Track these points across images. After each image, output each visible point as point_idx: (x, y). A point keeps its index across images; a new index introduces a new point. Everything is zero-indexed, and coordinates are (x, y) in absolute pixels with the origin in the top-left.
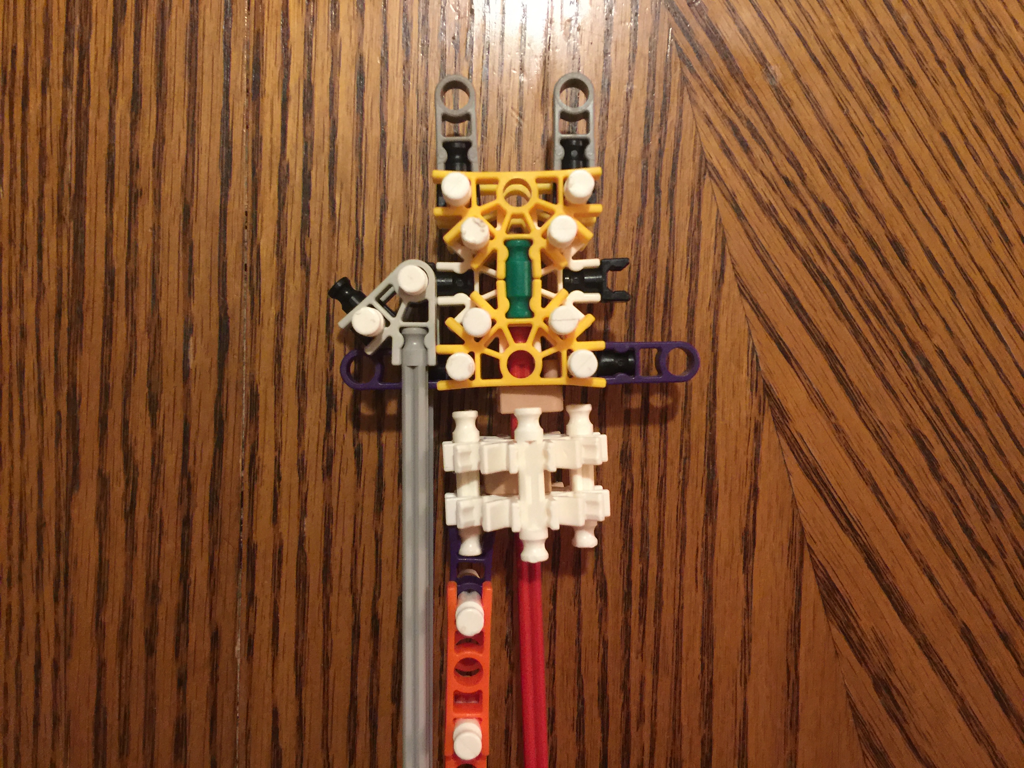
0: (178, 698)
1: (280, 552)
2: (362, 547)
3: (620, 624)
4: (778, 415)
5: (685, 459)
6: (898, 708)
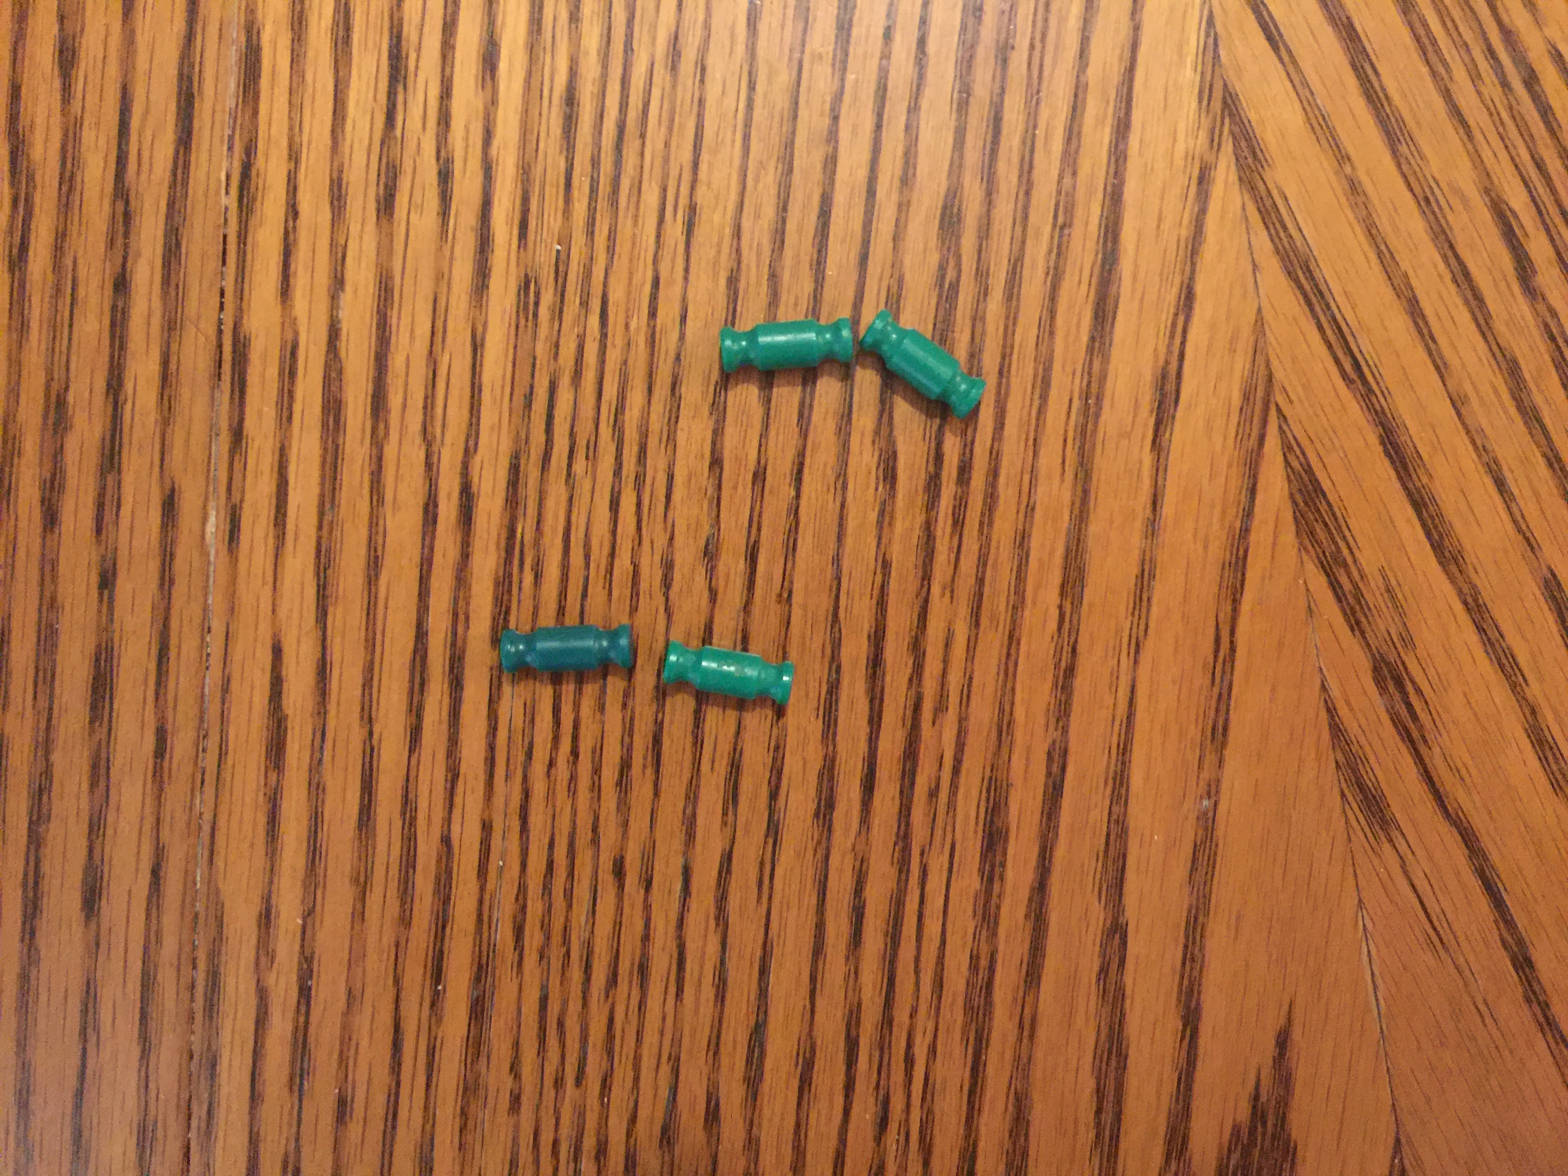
0: (99, 611)
1: (294, 354)
2: (446, 357)
3: (917, 532)
4: (1246, 153)
5: (1062, 228)
6: (1415, 717)
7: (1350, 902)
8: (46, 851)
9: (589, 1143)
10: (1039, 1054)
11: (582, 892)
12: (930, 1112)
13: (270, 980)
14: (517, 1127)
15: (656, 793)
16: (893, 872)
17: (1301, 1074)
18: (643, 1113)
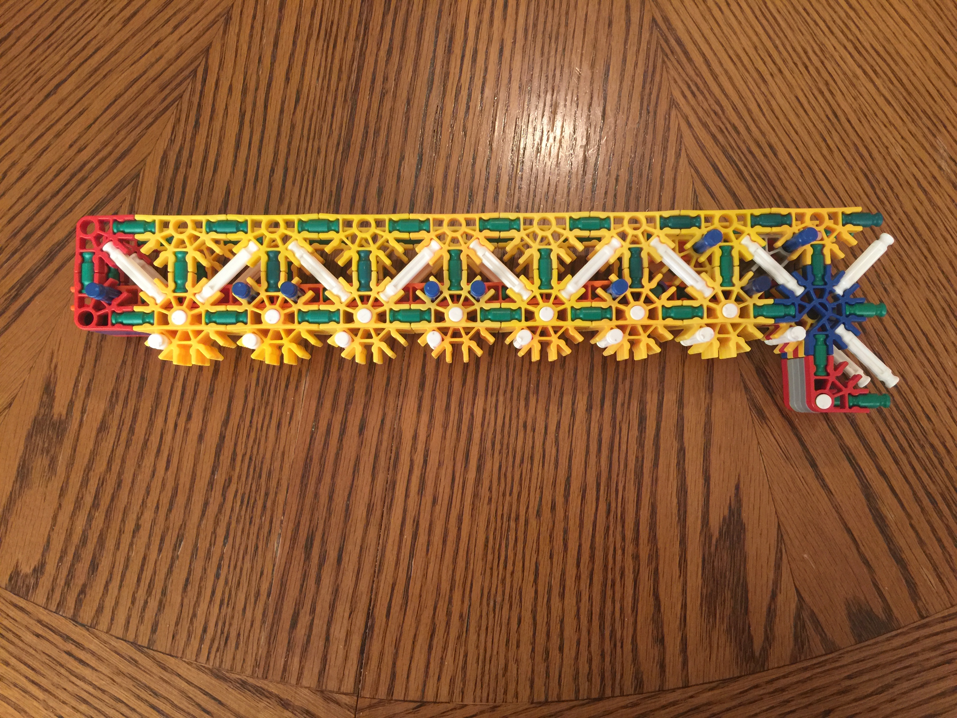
7: (755, 442)
8: (350, 413)
9: (513, 515)
10: (659, 489)
11: (513, 432)
12: (624, 508)
13: (415, 458)
14: (490, 509)
15: (537, 402)
16: (611, 429)
17: (745, 499)
18: (531, 506)
